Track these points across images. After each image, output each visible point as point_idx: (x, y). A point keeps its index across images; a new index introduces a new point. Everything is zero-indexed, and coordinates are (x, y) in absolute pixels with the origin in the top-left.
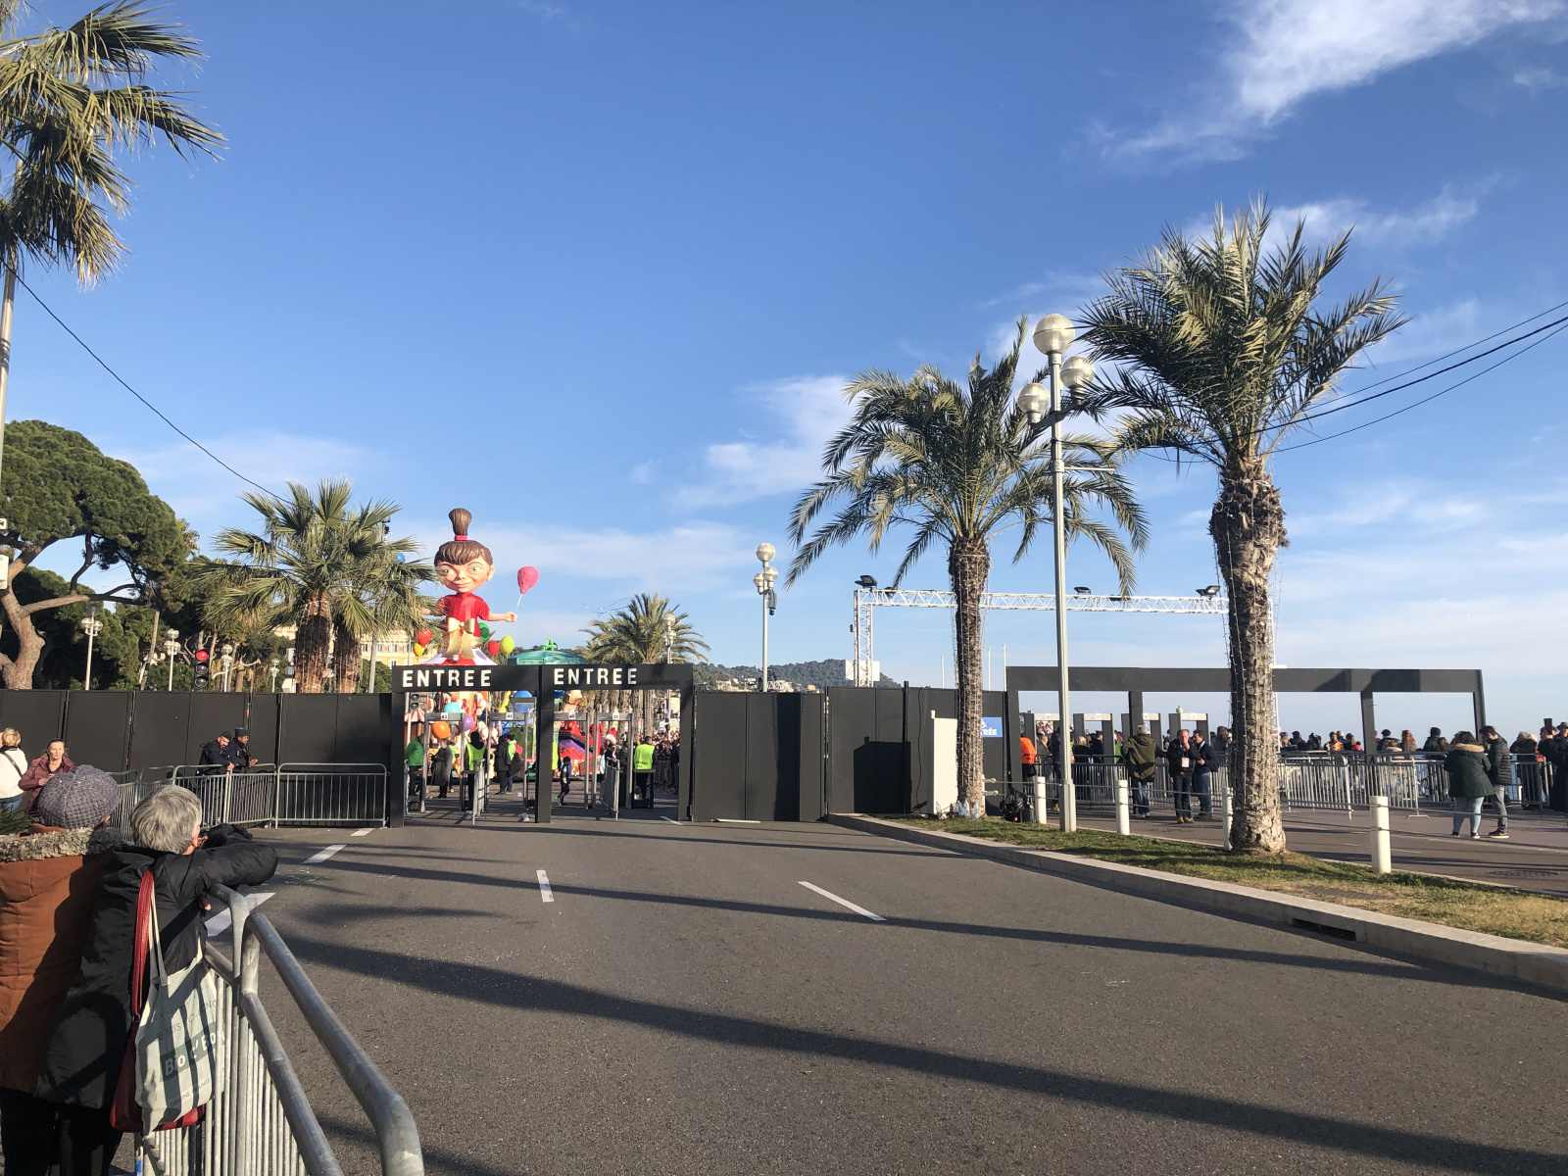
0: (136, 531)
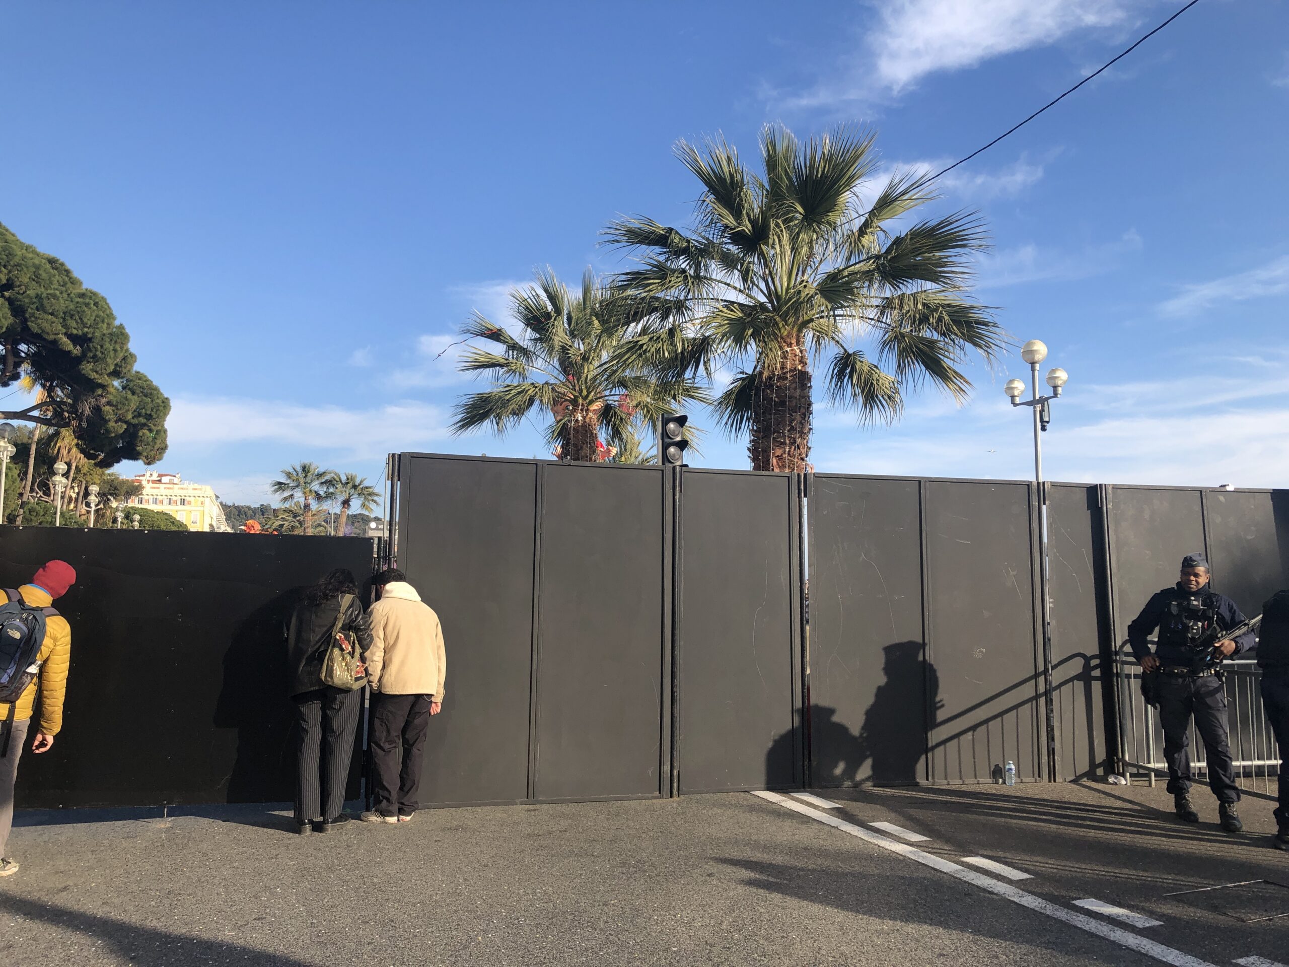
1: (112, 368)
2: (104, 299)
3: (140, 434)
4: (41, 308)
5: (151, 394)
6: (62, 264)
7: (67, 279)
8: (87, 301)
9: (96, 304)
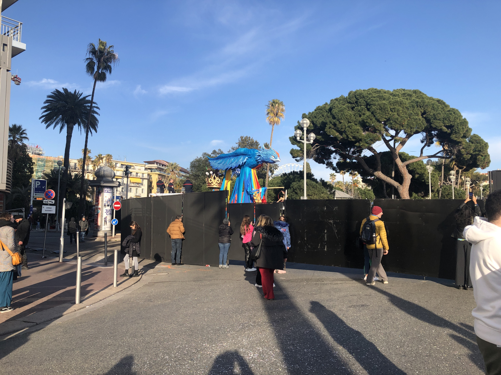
0: (449, 124)
1: (462, 135)
2: (457, 110)
3: (478, 157)
4: (435, 119)
5: (480, 142)
6: (442, 101)
7: (444, 106)
8: (451, 112)
9: (454, 113)
